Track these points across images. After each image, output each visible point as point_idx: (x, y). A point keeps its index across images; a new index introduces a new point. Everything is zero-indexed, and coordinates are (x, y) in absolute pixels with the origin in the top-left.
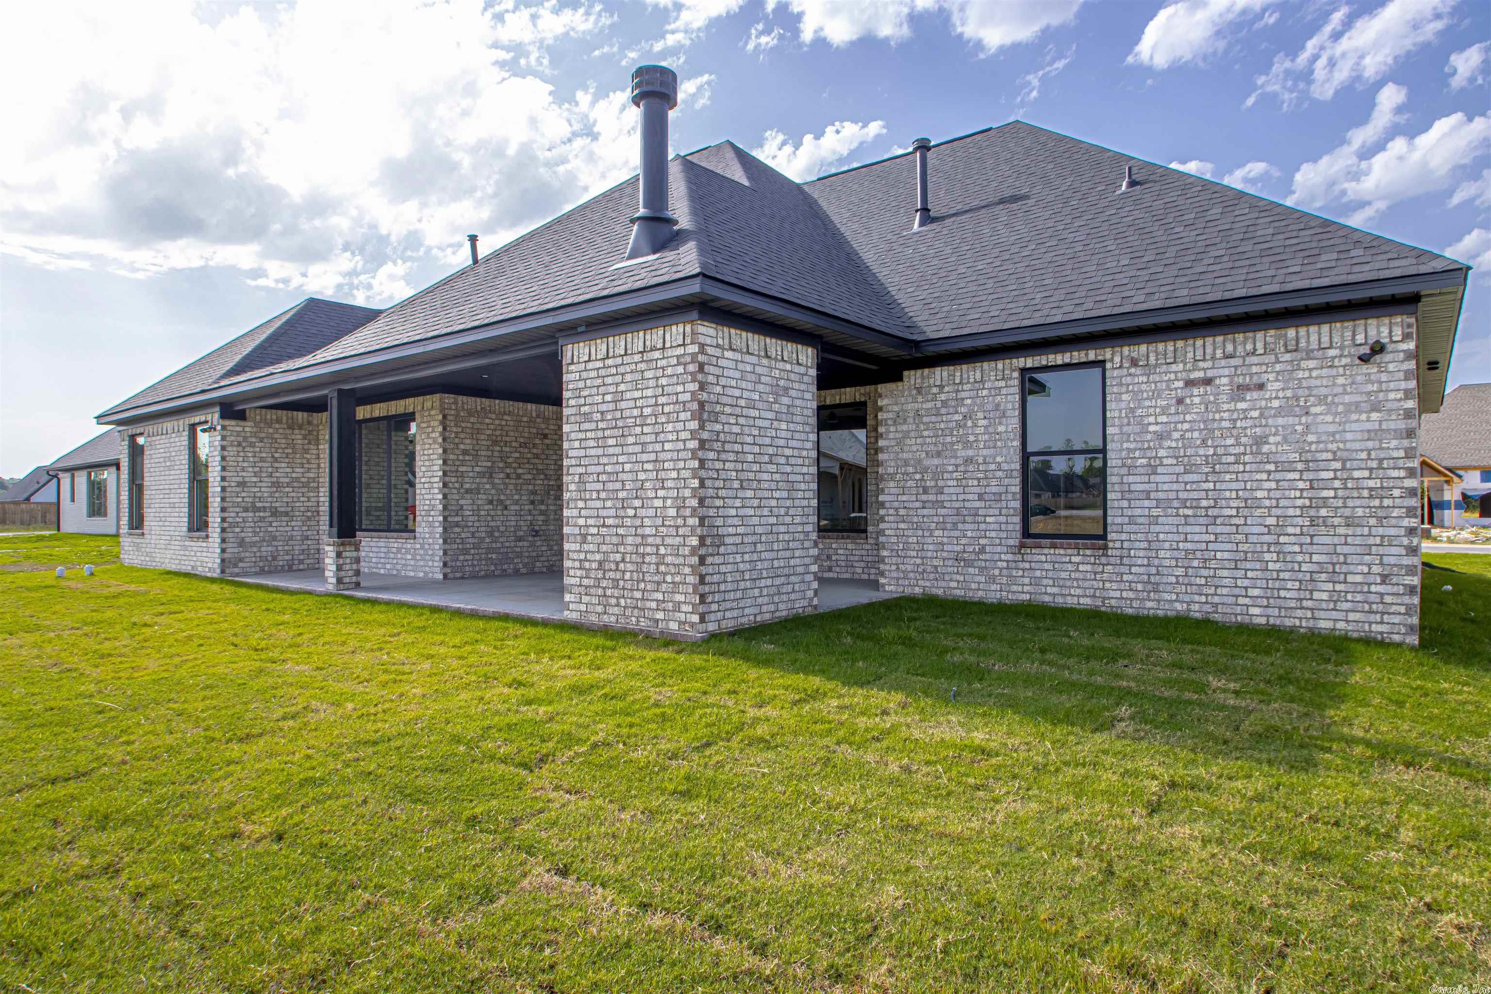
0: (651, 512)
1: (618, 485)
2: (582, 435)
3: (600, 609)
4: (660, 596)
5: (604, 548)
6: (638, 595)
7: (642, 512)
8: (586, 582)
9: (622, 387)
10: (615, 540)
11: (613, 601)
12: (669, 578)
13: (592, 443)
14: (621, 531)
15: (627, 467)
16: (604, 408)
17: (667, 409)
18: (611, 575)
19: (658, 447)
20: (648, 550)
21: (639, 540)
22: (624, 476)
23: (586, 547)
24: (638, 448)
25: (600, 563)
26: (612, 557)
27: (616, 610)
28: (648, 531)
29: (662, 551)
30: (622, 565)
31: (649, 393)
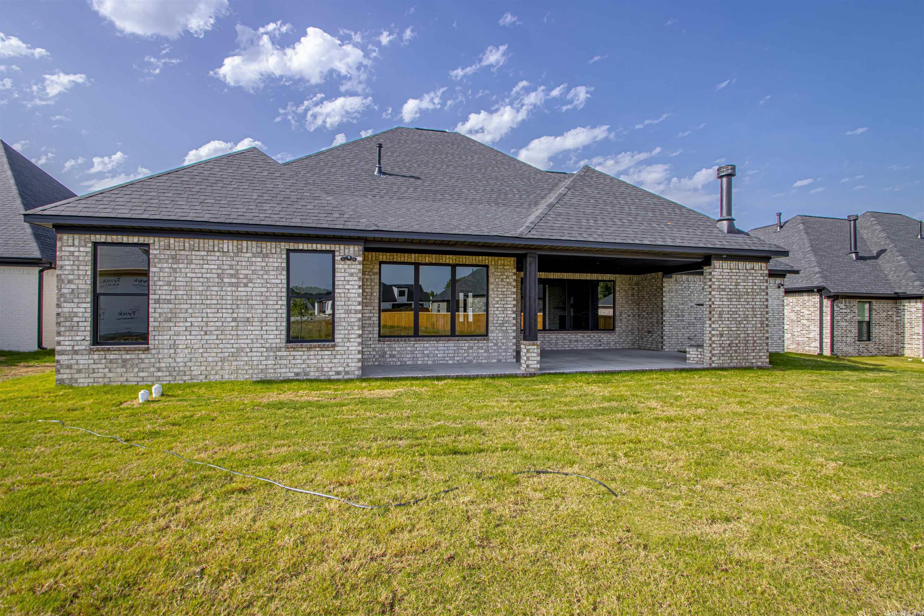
0: (751, 326)
1: (737, 316)
2: (720, 296)
3: (729, 361)
4: (754, 354)
5: (731, 339)
6: (746, 355)
7: (748, 326)
8: (722, 352)
9: (739, 281)
10: (736, 335)
11: (735, 358)
12: (758, 348)
13: (725, 300)
14: (738, 332)
15: (741, 309)
16: (731, 287)
17: (757, 291)
18: (734, 348)
19: (753, 303)
20: (750, 338)
21: (746, 335)
22: (740, 313)
23: (723, 339)
24: (745, 303)
25: (729, 344)
26: (734, 342)
27: (736, 361)
28: (750, 332)
29: (755, 339)
30: (739, 345)
31: (750, 284)
